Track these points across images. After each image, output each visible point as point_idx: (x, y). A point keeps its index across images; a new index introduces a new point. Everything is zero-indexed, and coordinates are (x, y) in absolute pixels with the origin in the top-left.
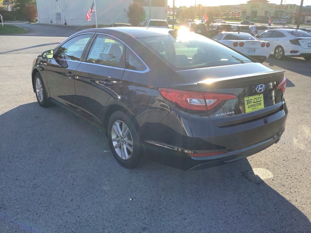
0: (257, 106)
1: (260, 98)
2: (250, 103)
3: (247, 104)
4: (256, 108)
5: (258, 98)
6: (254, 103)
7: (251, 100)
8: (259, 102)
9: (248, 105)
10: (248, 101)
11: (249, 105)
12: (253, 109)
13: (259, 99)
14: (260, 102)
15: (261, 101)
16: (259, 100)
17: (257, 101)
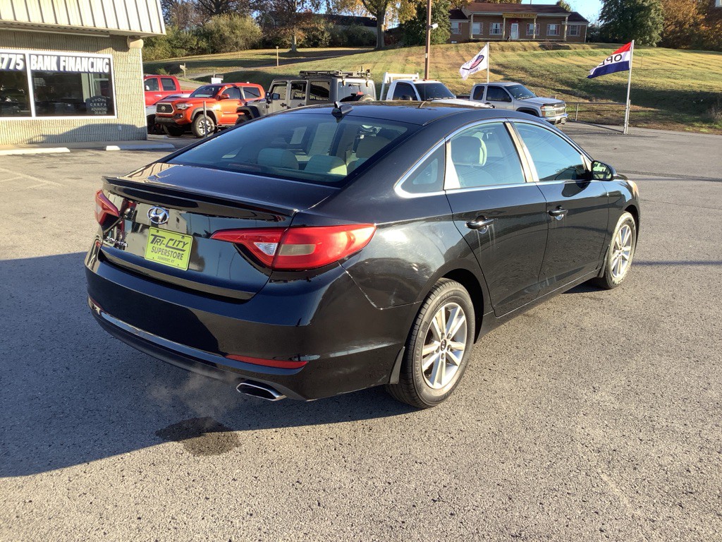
0: (172, 258)
1: (184, 244)
2: (159, 243)
3: (152, 243)
4: (168, 260)
5: (180, 242)
6: (167, 246)
7: (162, 239)
8: (178, 252)
9: (153, 245)
10: (156, 236)
11: (156, 245)
12: (162, 259)
13: (181, 244)
14: (181, 252)
15: (184, 251)
16: (180, 246)
17: (175, 246)
